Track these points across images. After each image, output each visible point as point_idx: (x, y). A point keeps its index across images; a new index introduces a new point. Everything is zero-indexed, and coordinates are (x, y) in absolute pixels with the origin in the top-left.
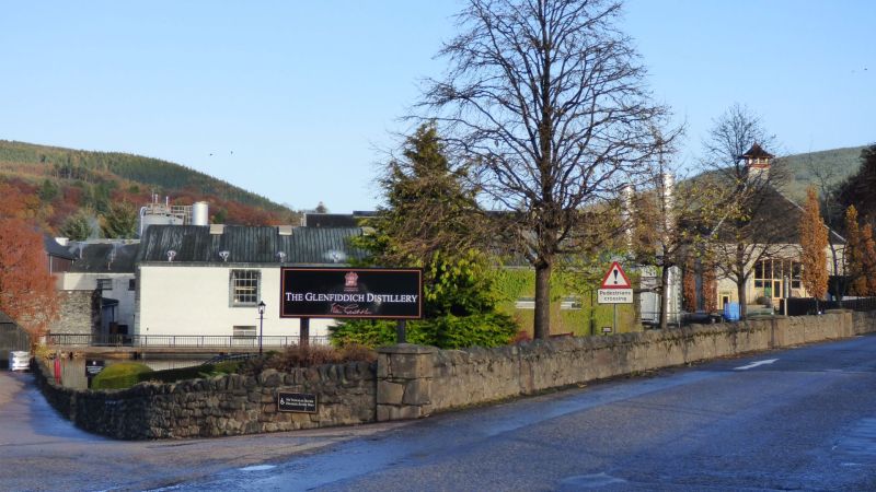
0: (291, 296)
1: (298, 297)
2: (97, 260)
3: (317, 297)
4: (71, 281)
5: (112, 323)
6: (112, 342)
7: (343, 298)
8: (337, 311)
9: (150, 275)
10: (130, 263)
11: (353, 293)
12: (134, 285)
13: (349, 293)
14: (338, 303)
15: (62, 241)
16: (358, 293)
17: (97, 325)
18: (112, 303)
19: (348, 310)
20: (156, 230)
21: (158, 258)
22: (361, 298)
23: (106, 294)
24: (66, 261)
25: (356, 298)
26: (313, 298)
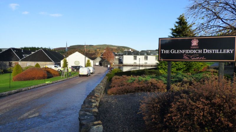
0: (163, 51)
1: (167, 52)
2: (119, 55)
3: (176, 51)
4: (117, 57)
5: (121, 62)
6: (120, 64)
7: (190, 51)
8: (187, 58)
9: (124, 56)
10: (122, 55)
11: (195, 49)
12: (123, 58)
13: (193, 49)
14: (187, 54)
15: (116, 53)
16: (198, 49)
17: (119, 62)
18: (121, 60)
19: (192, 57)
20: (125, 52)
21: (125, 54)
22: (200, 51)
23: (120, 59)
24: (116, 55)
25: (197, 51)
26: (174, 52)
